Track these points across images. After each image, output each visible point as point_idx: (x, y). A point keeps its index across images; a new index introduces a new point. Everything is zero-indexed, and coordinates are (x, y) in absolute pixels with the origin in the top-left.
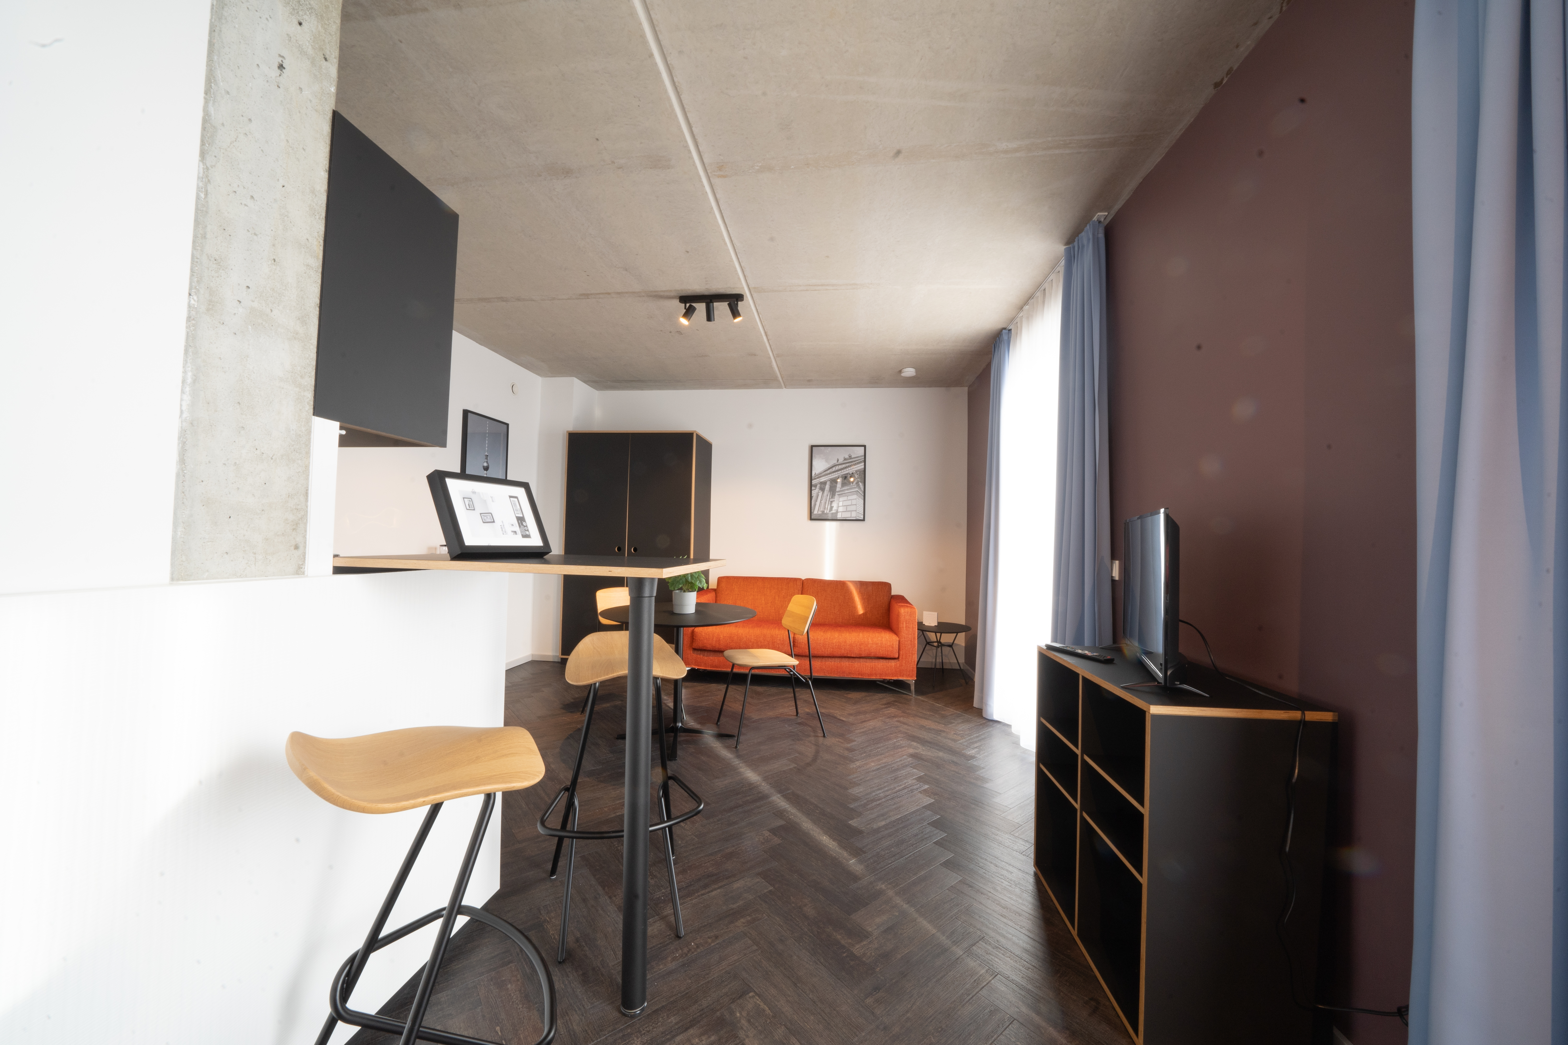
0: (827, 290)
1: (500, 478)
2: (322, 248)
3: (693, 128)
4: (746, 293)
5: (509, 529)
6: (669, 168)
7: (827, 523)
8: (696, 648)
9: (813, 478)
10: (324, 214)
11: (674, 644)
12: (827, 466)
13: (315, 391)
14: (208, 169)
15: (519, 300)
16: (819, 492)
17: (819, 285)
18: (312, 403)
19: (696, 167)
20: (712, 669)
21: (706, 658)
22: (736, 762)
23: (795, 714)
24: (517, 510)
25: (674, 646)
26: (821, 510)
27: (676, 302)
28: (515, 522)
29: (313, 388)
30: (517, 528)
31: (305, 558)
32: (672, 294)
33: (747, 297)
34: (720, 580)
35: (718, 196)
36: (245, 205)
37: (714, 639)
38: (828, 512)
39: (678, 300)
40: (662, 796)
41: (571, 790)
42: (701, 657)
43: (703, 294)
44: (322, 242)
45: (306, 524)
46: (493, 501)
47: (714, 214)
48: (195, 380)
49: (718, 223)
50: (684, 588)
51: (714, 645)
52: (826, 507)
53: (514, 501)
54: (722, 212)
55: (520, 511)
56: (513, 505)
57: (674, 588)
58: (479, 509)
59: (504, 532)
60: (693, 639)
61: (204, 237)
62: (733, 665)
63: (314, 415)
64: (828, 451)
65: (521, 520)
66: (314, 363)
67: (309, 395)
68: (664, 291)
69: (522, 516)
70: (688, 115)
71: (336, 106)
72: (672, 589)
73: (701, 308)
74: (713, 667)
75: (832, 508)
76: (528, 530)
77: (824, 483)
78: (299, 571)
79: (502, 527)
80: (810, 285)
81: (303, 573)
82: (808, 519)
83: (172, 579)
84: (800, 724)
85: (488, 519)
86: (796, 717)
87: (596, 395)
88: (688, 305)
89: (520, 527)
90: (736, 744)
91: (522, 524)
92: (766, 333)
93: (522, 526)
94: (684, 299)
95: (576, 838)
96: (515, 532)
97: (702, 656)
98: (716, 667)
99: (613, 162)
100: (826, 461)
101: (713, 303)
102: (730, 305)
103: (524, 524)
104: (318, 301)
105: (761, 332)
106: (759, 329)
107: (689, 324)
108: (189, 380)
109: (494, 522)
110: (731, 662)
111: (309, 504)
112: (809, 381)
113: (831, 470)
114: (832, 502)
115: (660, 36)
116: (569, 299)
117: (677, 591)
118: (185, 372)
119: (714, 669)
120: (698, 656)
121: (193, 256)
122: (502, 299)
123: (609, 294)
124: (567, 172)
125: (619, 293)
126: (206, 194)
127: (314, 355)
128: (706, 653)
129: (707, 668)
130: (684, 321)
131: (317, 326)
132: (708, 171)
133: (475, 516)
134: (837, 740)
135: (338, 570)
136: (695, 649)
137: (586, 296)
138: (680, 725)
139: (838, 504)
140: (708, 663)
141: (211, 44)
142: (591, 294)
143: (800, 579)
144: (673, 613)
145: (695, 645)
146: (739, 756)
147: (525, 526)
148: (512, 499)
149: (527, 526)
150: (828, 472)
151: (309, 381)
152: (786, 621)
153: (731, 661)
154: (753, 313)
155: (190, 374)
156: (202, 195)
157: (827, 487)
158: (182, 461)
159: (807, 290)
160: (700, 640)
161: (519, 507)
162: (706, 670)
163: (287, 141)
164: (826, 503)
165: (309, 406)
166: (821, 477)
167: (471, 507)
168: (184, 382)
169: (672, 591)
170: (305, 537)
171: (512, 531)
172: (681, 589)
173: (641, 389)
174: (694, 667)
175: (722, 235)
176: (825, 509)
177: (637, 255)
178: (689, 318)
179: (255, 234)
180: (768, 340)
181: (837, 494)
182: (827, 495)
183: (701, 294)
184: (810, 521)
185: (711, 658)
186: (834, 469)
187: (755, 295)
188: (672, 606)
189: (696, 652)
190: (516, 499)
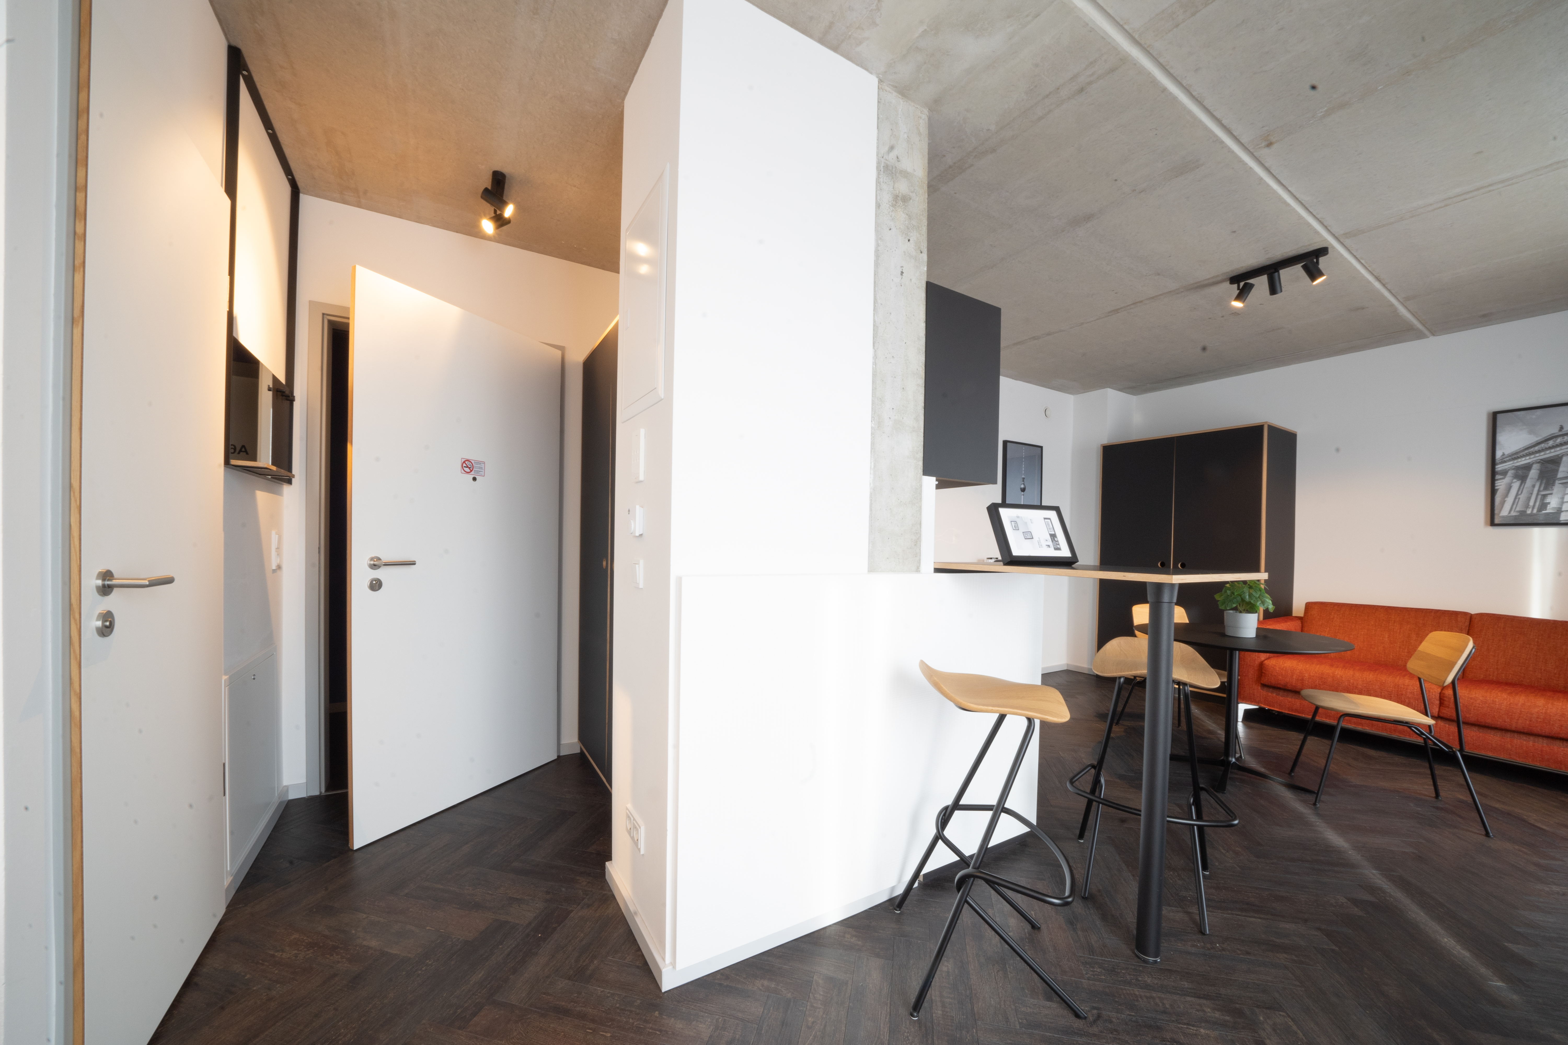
0: (1490, 191)
1: (1036, 504)
2: (924, 371)
3: (1223, 122)
4: (1331, 244)
5: (1044, 543)
6: (1198, 168)
7: (1536, 530)
8: (1267, 684)
9: (1497, 461)
10: (924, 350)
11: (1226, 671)
12: (1533, 439)
13: (923, 460)
14: (876, 351)
15: (1049, 334)
16: (1512, 482)
17: (1471, 192)
18: (922, 468)
19: (1233, 152)
20: (1290, 713)
21: (1281, 698)
22: (1312, 818)
23: (1434, 795)
24: (1050, 529)
25: (1226, 673)
26: (1518, 509)
27: (1227, 284)
28: (1049, 537)
29: (922, 459)
30: (1050, 543)
31: (920, 562)
32: (1220, 279)
33: (1333, 247)
34: (1309, 606)
35: (1267, 165)
36: (891, 363)
37: (1294, 677)
38: (1535, 511)
39: (1229, 282)
40: (1193, 804)
41: (1098, 767)
42: (1272, 695)
43: (1263, 266)
44: (924, 367)
45: (920, 542)
46: (1032, 523)
47: (1265, 182)
48: (874, 467)
49: (1272, 189)
50: (1240, 608)
51: (1294, 684)
52: (1531, 503)
53: (1047, 522)
54: (1277, 176)
55: (1052, 530)
56: (1047, 525)
57: (1225, 607)
58: (1022, 529)
59: (1041, 546)
60: (1262, 673)
61: (876, 389)
62: (1317, 708)
63: (923, 475)
64: (1534, 417)
65: (1053, 536)
66: (922, 443)
67: (920, 464)
68: (1208, 279)
69: (1054, 533)
70: (1215, 113)
71: (927, 279)
72: (1223, 609)
73: (1261, 283)
74: (1292, 710)
75: (1544, 506)
76: (1059, 544)
77: (1528, 467)
78: (918, 570)
79: (1039, 542)
80: (1451, 198)
81: (920, 572)
82: (1486, 524)
83: (868, 571)
84: (1437, 808)
85: (1028, 536)
86: (1435, 800)
87: (1133, 400)
88: (1242, 284)
89: (1052, 542)
90: (1314, 800)
91: (1054, 540)
92: (1378, 279)
93: (1054, 541)
94: (1235, 279)
95: (1103, 804)
96: (1049, 546)
97: (1274, 695)
98: (1296, 711)
99: (1134, 190)
100: (1531, 432)
101: (1278, 271)
102: (1305, 268)
103: (1056, 539)
104: (923, 405)
105: (1367, 279)
106: (1363, 276)
107: (1244, 306)
108: (872, 467)
109: (1032, 538)
110: (1315, 704)
111: (922, 529)
112: (1484, 316)
113: (1543, 445)
114: (1545, 496)
115: (1172, 71)
116: (1098, 319)
117: (1231, 611)
118: (871, 463)
119: (1294, 714)
120: (1270, 694)
121: (872, 401)
122: (1034, 338)
123: (1141, 302)
124: (1088, 218)
125: (1153, 298)
126: (876, 365)
127: (922, 439)
128: (1281, 693)
129: (1283, 711)
130: (1238, 304)
131: (923, 421)
132: (1249, 149)
133: (1019, 534)
134: (1517, 847)
135: (938, 570)
136: (1264, 686)
137: (1116, 311)
138: (1234, 760)
139: (1563, 498)
140: (1282, 704)
141: (875, 282)
142: (1121, 308)
143: (1465, 614)
144: (1224, 635)
145: (1265, 680)
146: (1318, 815)
147: (1056, 541)
148: (1046, 520)
149: (1058, 541)
150: (1537, 448)
151: (920, 455)
152: (1413, 665)
153: (1312, 701)
154: (1349, 262)
155: (873, 463)
156: (874, 366)
157: (1534, 473)
158: (871, 510)
159: (1446, 206)
160: (1271, 675)
161: (1051, 526)
162: (1282, 713)
163: (906, 315)
164: (1529, 499)
165: (921, 471)
166: (1518, 458)
167: (1016, 528)
168: (871, 468)
169: (1222, 611)
170: (920, 549)
171: (1047, 545)
172: (1235, 609)
173: (1191, 383)
174: (1263, 706)
175: (1280, 199)
176: (1527, 506)
177: (1170, 257)
178: (1244, 299)
179: (895, 377)
180: (1384, 285)
181: (1557, 482)
182: (1534, 486)
183: (1261, 266)
184: (1491, 527)
185: (1290, 699)
186: (1551, 443)
187: (1347, 242)
188: (1224, 627)
189: (1265, 689)
190: (1049, 520)
